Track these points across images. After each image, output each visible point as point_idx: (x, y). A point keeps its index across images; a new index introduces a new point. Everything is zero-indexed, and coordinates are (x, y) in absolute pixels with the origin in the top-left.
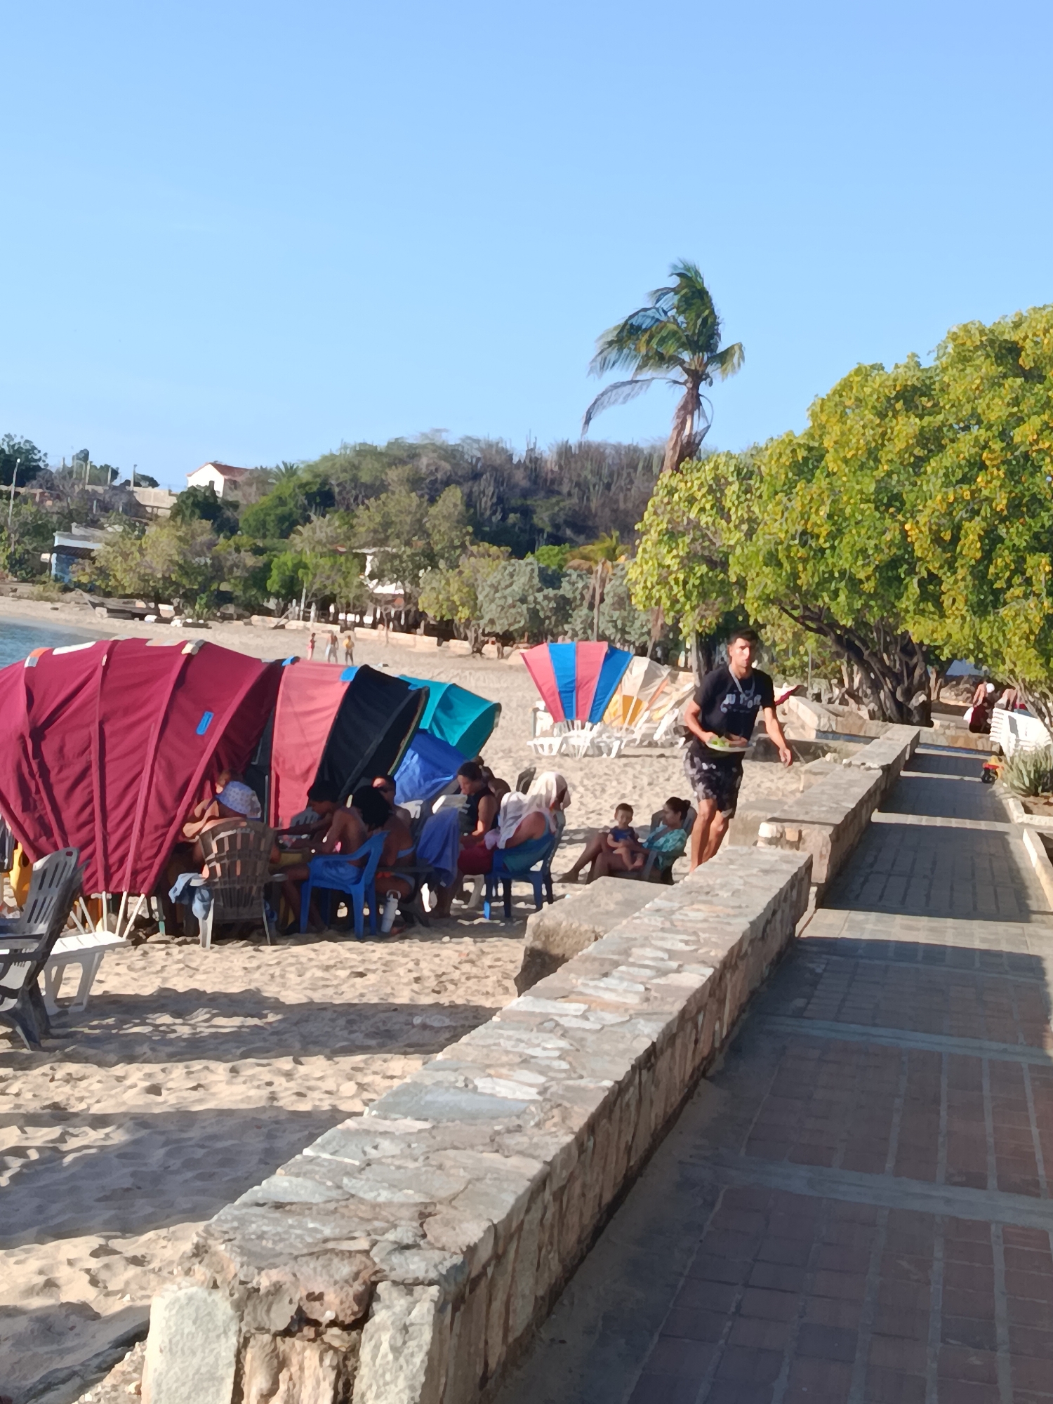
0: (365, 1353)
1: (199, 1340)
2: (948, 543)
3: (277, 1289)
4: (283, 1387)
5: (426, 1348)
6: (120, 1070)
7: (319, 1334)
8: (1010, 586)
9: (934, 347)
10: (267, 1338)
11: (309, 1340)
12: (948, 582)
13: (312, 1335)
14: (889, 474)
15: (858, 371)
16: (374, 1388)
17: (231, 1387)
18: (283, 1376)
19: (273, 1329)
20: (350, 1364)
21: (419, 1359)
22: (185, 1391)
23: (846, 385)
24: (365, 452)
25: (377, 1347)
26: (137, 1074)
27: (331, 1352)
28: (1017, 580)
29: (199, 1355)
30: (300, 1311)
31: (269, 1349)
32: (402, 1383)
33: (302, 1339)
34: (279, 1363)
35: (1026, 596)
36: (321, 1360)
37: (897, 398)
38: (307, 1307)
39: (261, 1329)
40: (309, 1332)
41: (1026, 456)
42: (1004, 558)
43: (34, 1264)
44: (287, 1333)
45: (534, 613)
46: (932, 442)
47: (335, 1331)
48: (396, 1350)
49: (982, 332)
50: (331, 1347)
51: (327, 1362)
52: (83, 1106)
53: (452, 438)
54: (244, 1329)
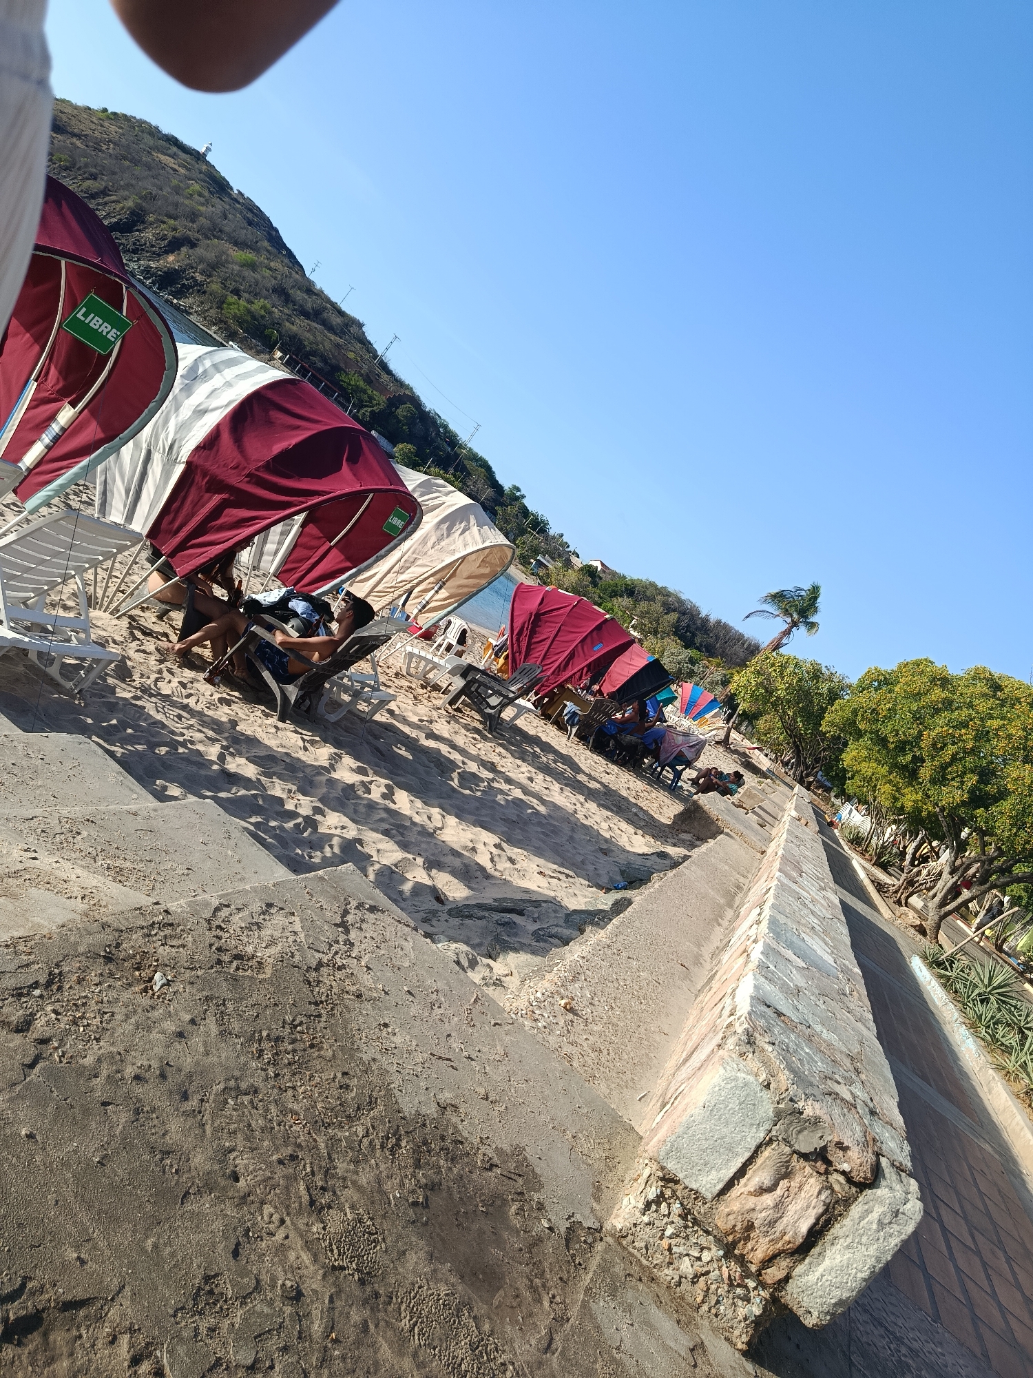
0: (856, 1210)
1: (736, 1118)
2: (938, 747)
3: (816, 1122)
4: (779, 1192)
5: (904, 1237)
6: (519, 762)
7: (827, 1173)
8: (953, 779)
9: (966, 668)
10: (787, 1150)
11: (818, 1172)
12: (928, 763)
13: (822, 1169)
14: (924, 707)
15: (926, 660)
16: (849, 1240)
17: (740, 1165)
18: (783, 1184)
19: (796, 1147)
20: (839, 1208)
21: (894, 1242)
22: (705, 1144)
23: (917, 664)
24: (653, 585)
25: (868, 1212)
26: (525, 767)
27: (829, 1191)
28: (957, 779)
29: (731, 1127)
30: (824, 1148)
31: (784, 1158)
32: (872, 1250)
33: (813, 1168)
34: (785, 1173)
35: (958, 788)
36: (820, 1193)
37: (939, 680)
38: (831, 1148)
39: (787, 1141)
40: (821, 1166)
41: (988, 732)
42: (957, 768)
43: (470, 836)
44: (805, 1156)
45: (680, 670)
46: (948, 704)
47: (842, 1179)
48: (881, 1223)
49: (990, 674)
50: (831, 1188)
51: (823, 1197)
52: (503, 770)
53: (683, 597)
54: (774, 1133)
